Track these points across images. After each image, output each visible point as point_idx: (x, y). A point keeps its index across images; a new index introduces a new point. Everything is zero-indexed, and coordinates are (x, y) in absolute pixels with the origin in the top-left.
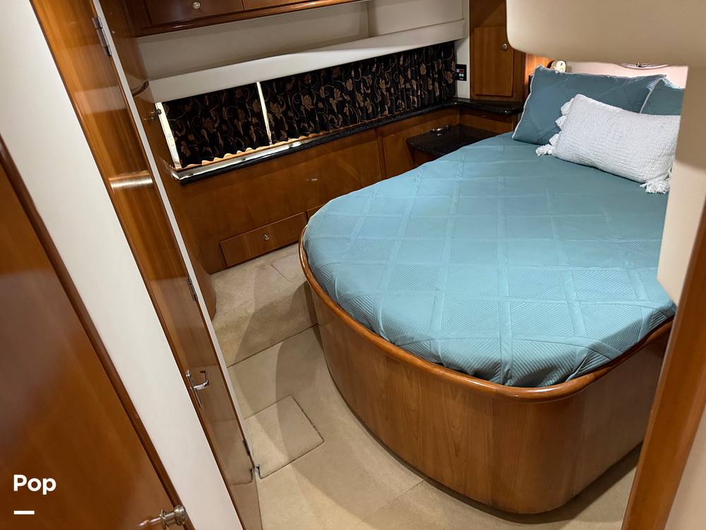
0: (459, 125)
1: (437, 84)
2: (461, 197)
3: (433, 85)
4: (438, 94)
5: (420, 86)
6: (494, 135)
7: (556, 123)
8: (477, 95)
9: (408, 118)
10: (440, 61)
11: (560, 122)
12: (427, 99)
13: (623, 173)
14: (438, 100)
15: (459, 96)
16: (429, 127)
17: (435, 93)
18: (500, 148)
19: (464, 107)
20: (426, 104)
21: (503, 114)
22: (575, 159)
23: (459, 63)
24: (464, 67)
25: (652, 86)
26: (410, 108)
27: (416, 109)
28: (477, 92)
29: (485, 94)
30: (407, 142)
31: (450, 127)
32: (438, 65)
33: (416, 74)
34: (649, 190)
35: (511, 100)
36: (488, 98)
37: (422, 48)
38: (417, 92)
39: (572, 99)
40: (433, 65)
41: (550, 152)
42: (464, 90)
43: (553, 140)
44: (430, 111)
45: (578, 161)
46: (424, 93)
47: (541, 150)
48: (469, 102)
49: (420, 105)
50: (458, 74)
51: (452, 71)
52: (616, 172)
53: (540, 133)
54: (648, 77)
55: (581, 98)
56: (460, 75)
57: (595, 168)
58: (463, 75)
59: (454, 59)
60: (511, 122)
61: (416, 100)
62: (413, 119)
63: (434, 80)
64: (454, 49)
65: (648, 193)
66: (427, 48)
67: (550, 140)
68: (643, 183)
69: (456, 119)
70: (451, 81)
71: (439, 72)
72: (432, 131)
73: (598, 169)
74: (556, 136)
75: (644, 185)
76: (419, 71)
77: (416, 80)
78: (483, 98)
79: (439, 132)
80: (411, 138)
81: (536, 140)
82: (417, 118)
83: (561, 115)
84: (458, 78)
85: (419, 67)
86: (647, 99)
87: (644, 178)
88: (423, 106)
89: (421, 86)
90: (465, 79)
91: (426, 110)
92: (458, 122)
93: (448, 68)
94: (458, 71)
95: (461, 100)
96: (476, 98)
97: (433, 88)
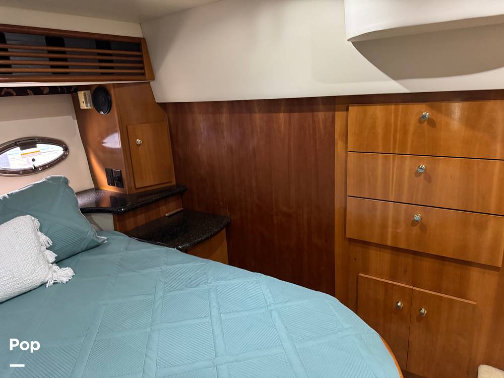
68: (45, 284)
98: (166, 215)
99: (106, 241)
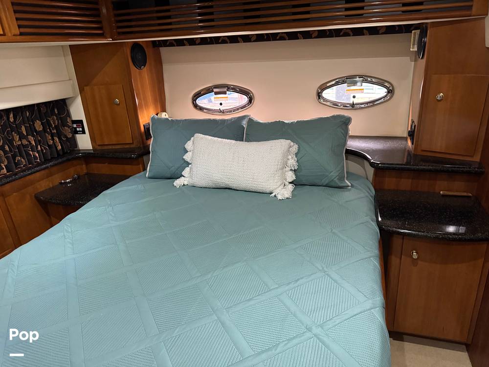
0: (87, 174)
1: (56, 139)
2: (127, 242)
3: (53, 139)
4: (59, 147)
5: (38, 142)
6: (125, 177)
7: (184, 159)
8: (99, 145)
9: (31, 174)
10: (55, 118)
11: (187, 157)
12: (49, 154)
13: (254, 189)
14: (61, 153)
15: (80, 149)
16: (57, 179)
17: (56, 148)
18: (140, 187)
19: (87, 157)
20: (50, 158)
21: (131, 158)
22: (211, 185)
23: (74, 118)
24: (81, 122)
25: (244, 123)
26: (33, 164)
27: (39, 165)
28: (99, 143)
29: (106, 144)
30: (36, 198)
31: (79, 177)
32: (54, 121)
33: (32, 130)
34: (280, 197)
35: (132, 146)
36: (110, 147)
37: (33, 105)
38: (37, 148)
39: (192, 138)
40: (48, 121)
41: (186, 183)
42: (84, 142)
43: (186, 172)
44: (56, 165)
45: (214, 186)
46: (45, 148)
47: (178, 183)
48: (92, 152)
49: (43, 160)
50: (75, 128)
51: (69, 127)
52: (247, 189)
53: (171, 169)
54: (239, 117)
55: (199, 136)
56: (78, 129)
57: (229, 189)
58: (81, 129)
59: (69, 115)
60: (139, 164)
61: (37, 155)
62: (38, 174)
63: (52, 136)
64: (66, 106)
65: (280, 200)
66: (38, 105)
67: (183, 173)
68: (271, 193)
69: (83, 169)
70: (70, 136)
71: (56, 127)
72: (61, 183)
73: (231, 189)
74: (187, 169)
75: (273, 195)
76: (35, 128)
77: (33, 136)
78: (106, 148)
79: (69, 183)
80: (41, 192)
81: (169, 176)
82: (43, 172)
83: (186, 152)
84: (76, 132)
85: (34, 124)
86: (245, 132)
87: (271, 189)
88: (47, 161)
89: (40, 141)
90: (84, 132)
91: (51, 164)
92: (85, 171)
93: (64, 123)
94: (75, 126)
95: (83, 152)
96: (99, 148)
97: (54, 142)
98: (441, 192)
99: (350, 188)
